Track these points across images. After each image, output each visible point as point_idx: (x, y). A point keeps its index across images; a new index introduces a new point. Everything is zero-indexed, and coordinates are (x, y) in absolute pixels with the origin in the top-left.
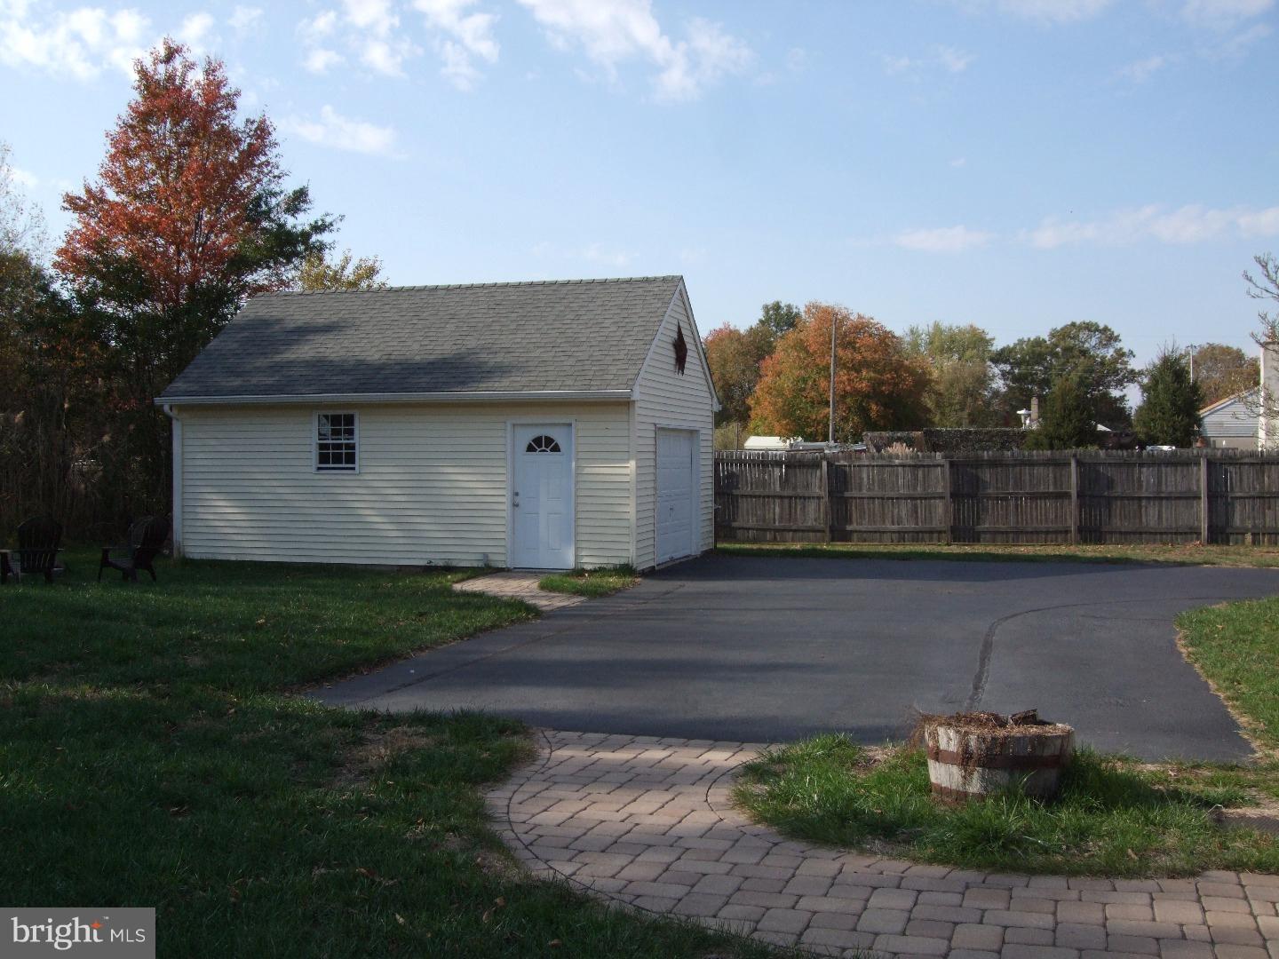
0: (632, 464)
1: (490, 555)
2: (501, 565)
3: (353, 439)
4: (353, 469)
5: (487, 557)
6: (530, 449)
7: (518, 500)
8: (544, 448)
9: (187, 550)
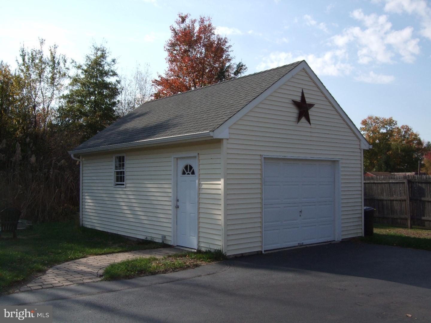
0: (222, 182)
1: (166, 236)
2: (170, 243)
3: (124, 169)
4: (123, 185)
5: (165, 237)
6: (184, 173)
7: (179, 204)
8: (188, 172)
9: (84, 222)
